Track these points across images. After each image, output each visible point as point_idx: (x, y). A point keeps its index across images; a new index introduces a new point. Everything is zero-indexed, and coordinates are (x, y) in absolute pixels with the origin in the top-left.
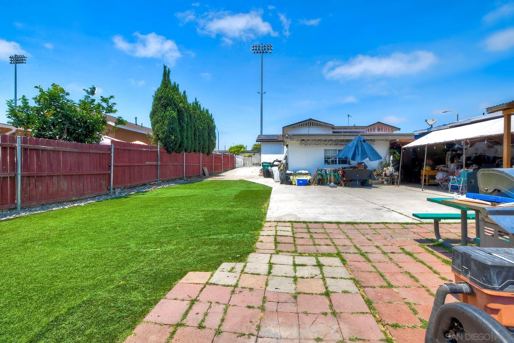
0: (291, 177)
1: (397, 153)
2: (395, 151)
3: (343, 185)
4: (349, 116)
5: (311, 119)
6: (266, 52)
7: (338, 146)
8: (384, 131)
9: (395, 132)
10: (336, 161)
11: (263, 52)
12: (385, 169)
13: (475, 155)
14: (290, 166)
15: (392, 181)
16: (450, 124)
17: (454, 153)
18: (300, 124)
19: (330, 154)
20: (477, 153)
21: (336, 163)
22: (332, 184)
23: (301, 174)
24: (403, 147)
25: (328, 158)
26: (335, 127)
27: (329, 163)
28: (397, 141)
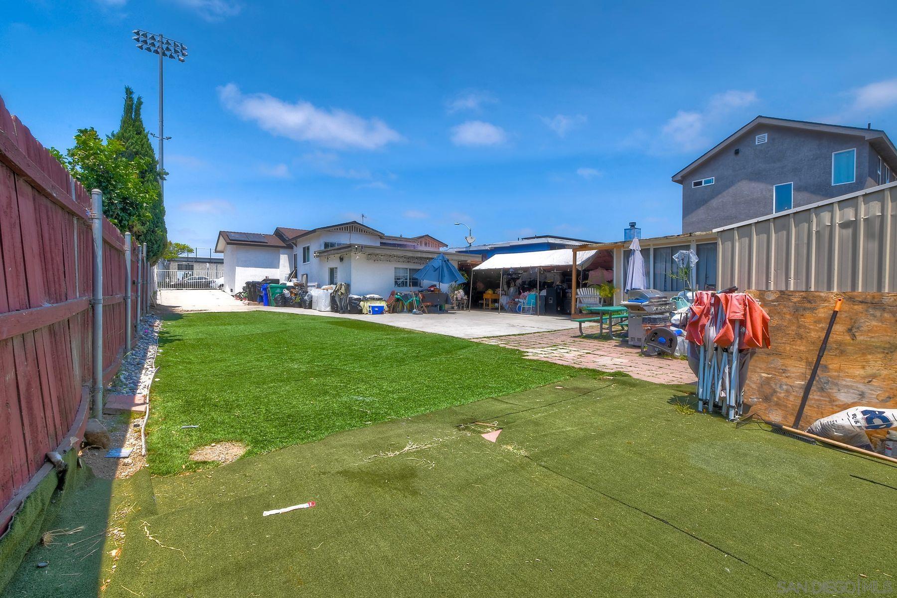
0: (362, 303)
1: (466, 275)
2: (464, 272)
3: (427, 312)
4: (363, 216)
5: (355, 222)
6: (171, 57)
7: (410, 263)
8: (423, 245)
9: (442, 249)
10: (406, 282)
11: (164, 54)
12: (456, 292)
13: (529, 280)
14: (353, 288)
15: (461, 306)
16: (490, 245)
17: (509, 276)
18: (338, 227)
19: (401, 274)
20: (530, 278)
21: (406, 286)
22: (415, 310)
23: (373, 299)
24: (474, 269)
25: (398, 279)
26: (387, 236)
27: (399, 285)
28: (468, 262)
